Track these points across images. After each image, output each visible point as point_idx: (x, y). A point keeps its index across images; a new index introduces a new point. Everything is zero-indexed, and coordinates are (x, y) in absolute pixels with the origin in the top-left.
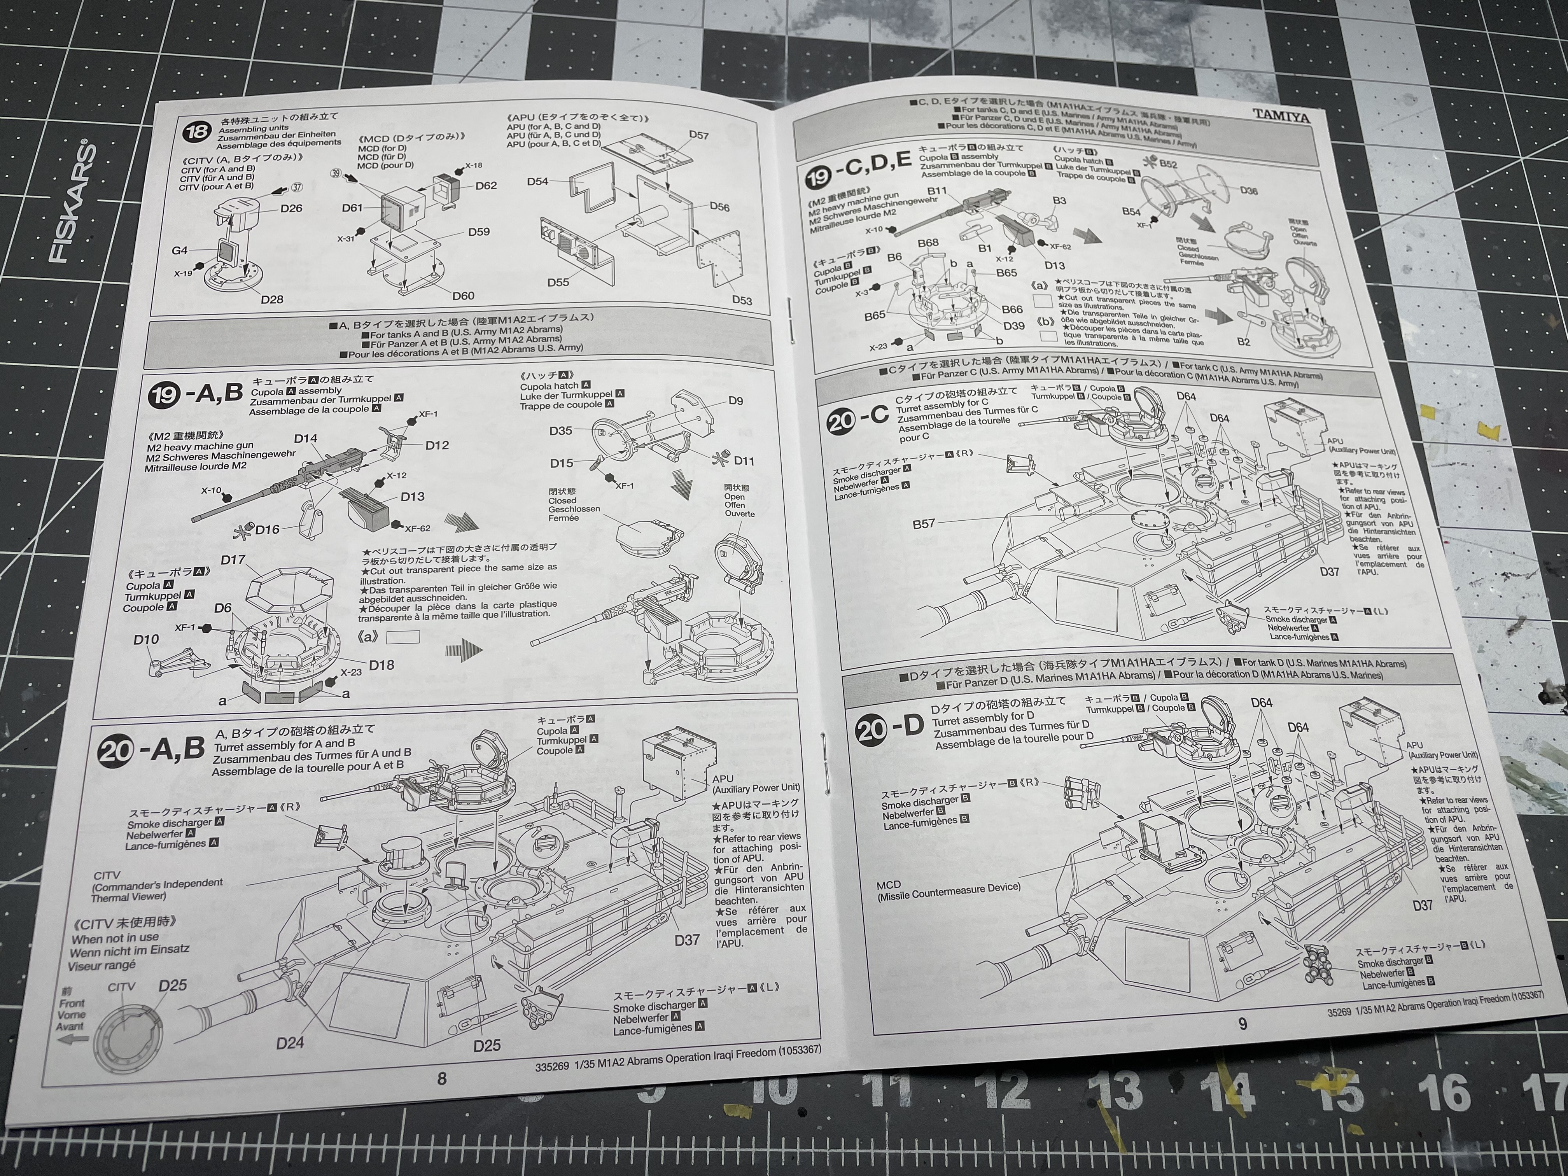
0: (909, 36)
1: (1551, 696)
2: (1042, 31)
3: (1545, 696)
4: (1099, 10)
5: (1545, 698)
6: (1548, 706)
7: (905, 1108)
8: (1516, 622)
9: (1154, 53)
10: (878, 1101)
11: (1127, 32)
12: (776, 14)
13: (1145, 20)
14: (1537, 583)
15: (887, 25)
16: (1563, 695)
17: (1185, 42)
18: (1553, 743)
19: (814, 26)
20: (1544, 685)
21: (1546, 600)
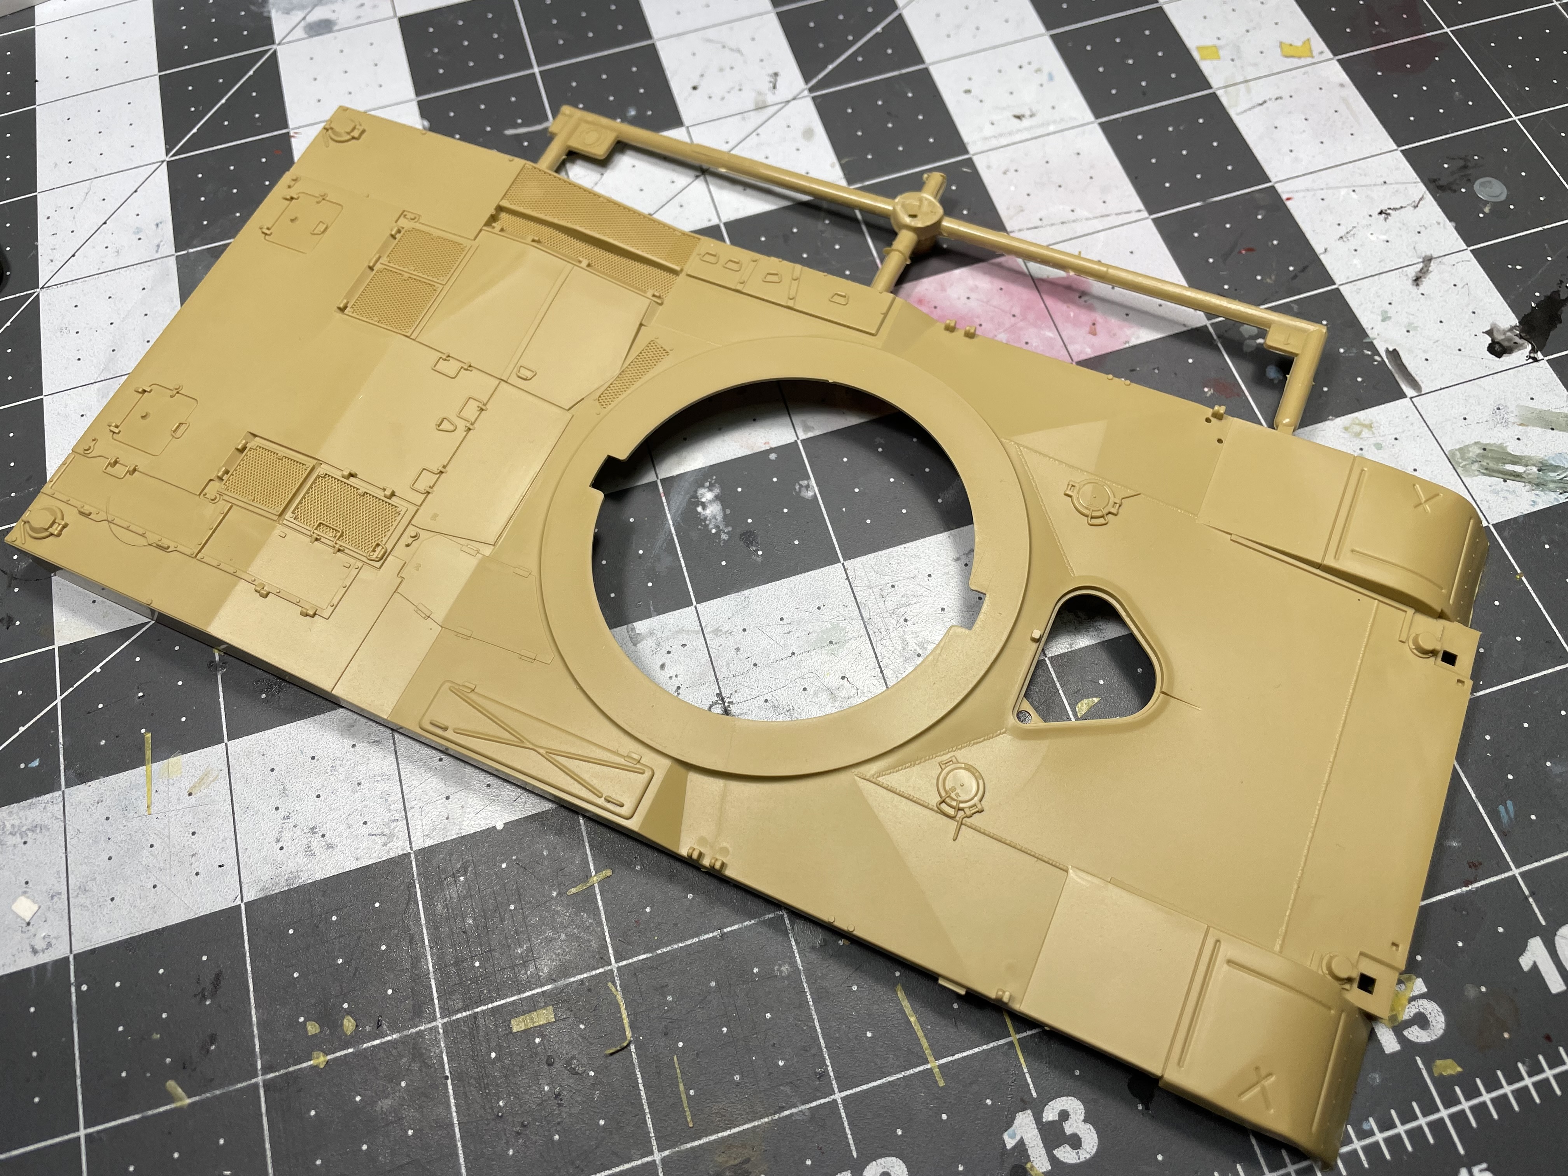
1: (1506, 344)
3: (1497, 346)
5: (1498, 349)
6: (1506, 358)
8: (1421, 266)
14: (1431, 209)
16: (1521, 337)
18: (1532, 404)
20: (1490, 333)
21: (1450, 226)
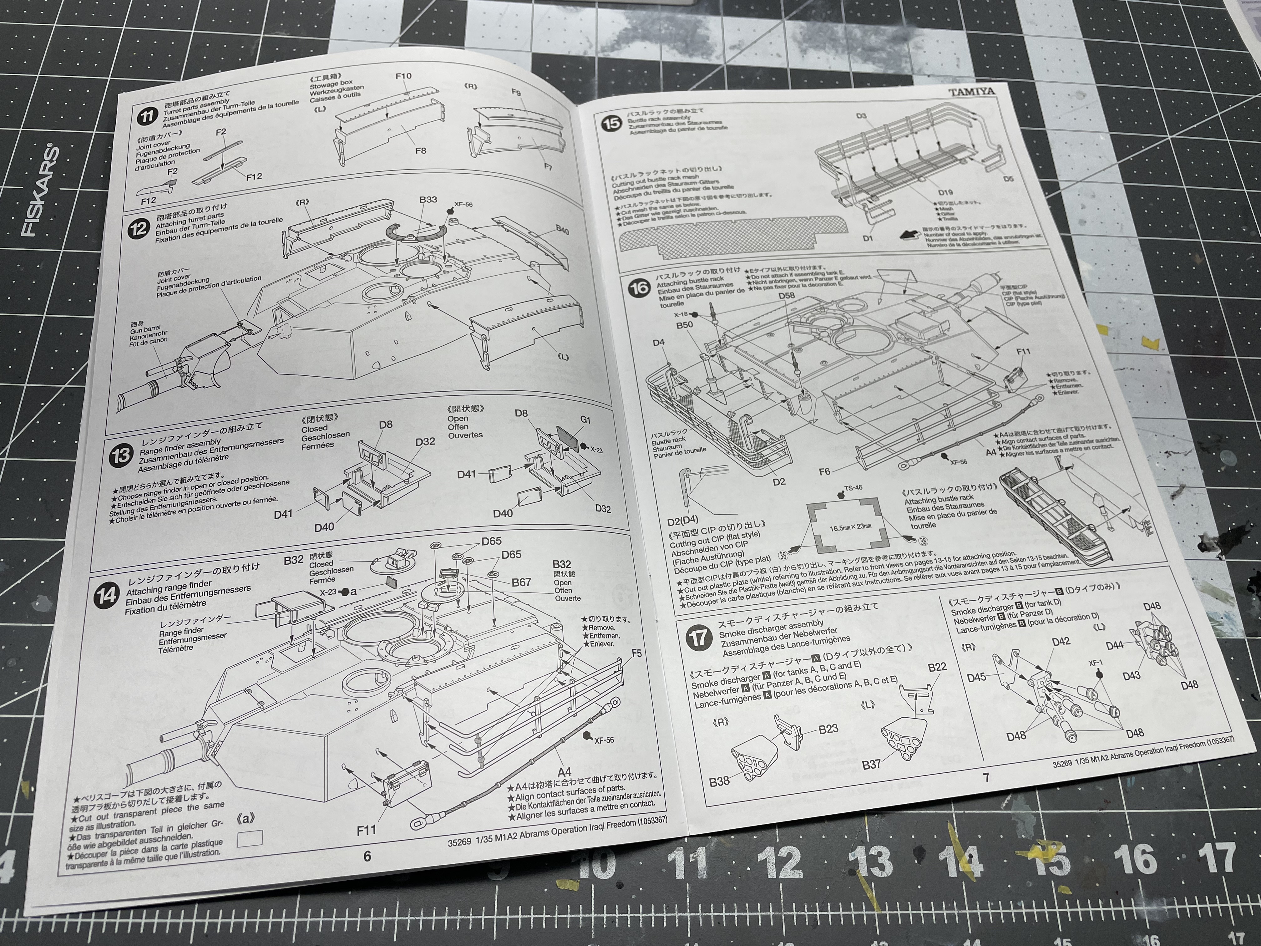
0: (691, 56)
1: (1208, 546)
2: (794, 49)
3: (1203, 546)
4: (838, 33)
5: (1203, 547)
6: (1205, 553)
7: (702, 880)
8: (1178, 489)
9: (880, 65)
10: (680, 874)
11: (859, 50)
12: (588, 41)
13: (873, 40)
14: (1193, 459)
15: (674, 48)
16: (1217, 545)
17: (905, 56)
18: (1211, 582)
19: (618, 49)
20: (1202, 537)
21: (1200, 472)
